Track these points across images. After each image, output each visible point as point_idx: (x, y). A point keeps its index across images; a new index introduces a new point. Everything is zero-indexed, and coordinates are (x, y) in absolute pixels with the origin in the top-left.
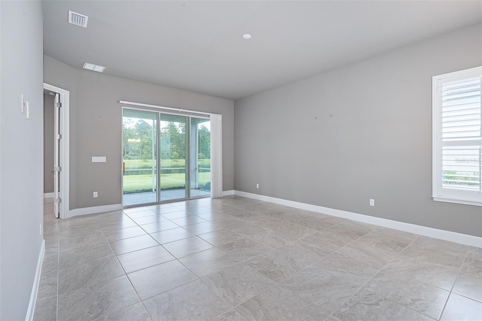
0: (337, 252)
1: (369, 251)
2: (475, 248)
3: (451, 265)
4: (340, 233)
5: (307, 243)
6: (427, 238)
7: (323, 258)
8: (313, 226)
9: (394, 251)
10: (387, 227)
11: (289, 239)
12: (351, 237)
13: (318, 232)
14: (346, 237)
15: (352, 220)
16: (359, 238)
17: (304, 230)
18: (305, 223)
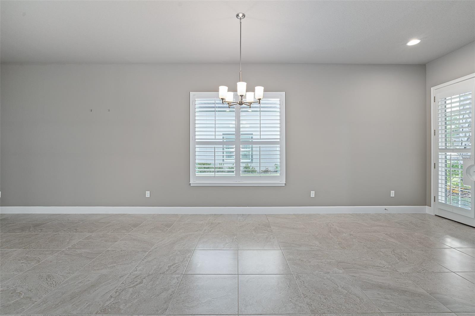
0: (109, 249)
1: (141, 239)
2: (213, 214)
3: (198, 231)
4: (116, 229)
5: (74, 251)
6: (186, 215)
7: (92, 261)
8: (85, 230)
9: (162, 232)
10: (159, 213)
11: (49, 253)
12: (126, 231)
13: (91, 234)
14: (121, 232)
15: (129, 214)
16: (134, 229)
17: (71, 237)
18: (74, 229)
